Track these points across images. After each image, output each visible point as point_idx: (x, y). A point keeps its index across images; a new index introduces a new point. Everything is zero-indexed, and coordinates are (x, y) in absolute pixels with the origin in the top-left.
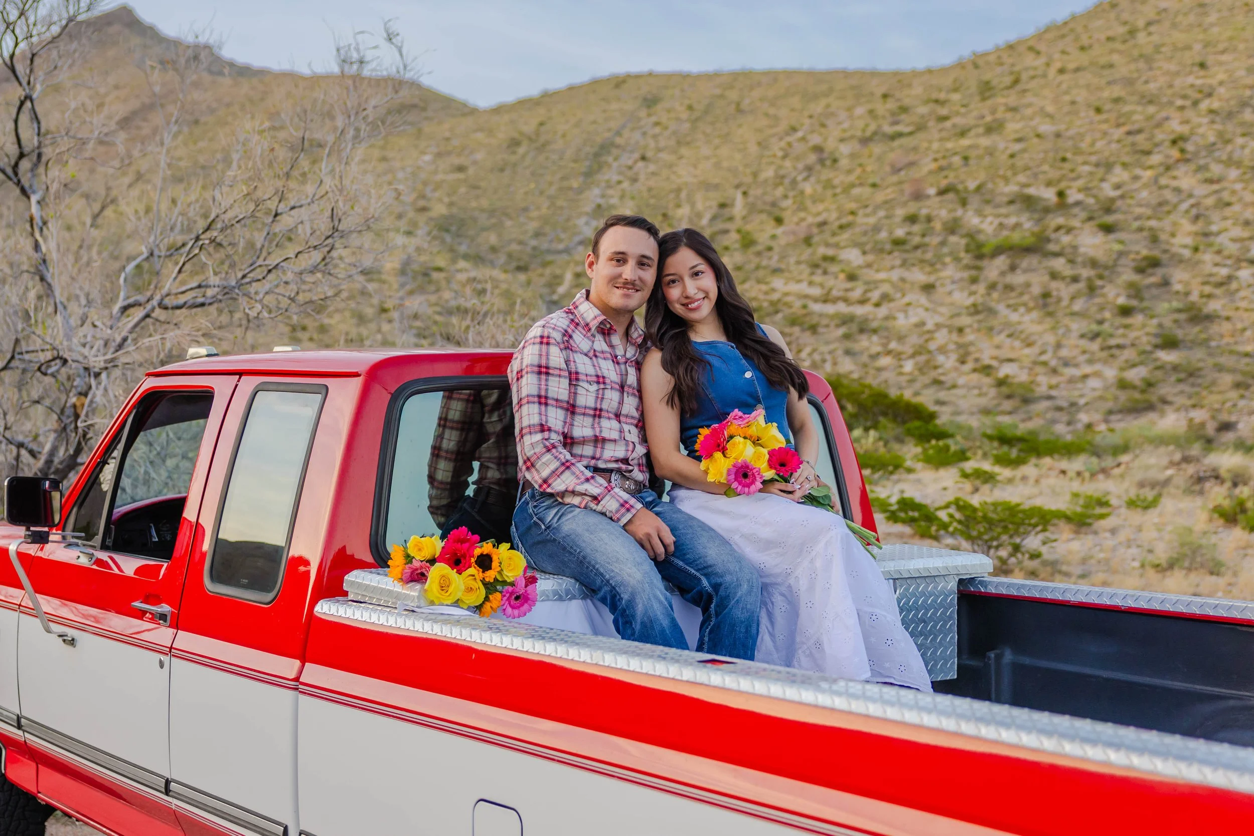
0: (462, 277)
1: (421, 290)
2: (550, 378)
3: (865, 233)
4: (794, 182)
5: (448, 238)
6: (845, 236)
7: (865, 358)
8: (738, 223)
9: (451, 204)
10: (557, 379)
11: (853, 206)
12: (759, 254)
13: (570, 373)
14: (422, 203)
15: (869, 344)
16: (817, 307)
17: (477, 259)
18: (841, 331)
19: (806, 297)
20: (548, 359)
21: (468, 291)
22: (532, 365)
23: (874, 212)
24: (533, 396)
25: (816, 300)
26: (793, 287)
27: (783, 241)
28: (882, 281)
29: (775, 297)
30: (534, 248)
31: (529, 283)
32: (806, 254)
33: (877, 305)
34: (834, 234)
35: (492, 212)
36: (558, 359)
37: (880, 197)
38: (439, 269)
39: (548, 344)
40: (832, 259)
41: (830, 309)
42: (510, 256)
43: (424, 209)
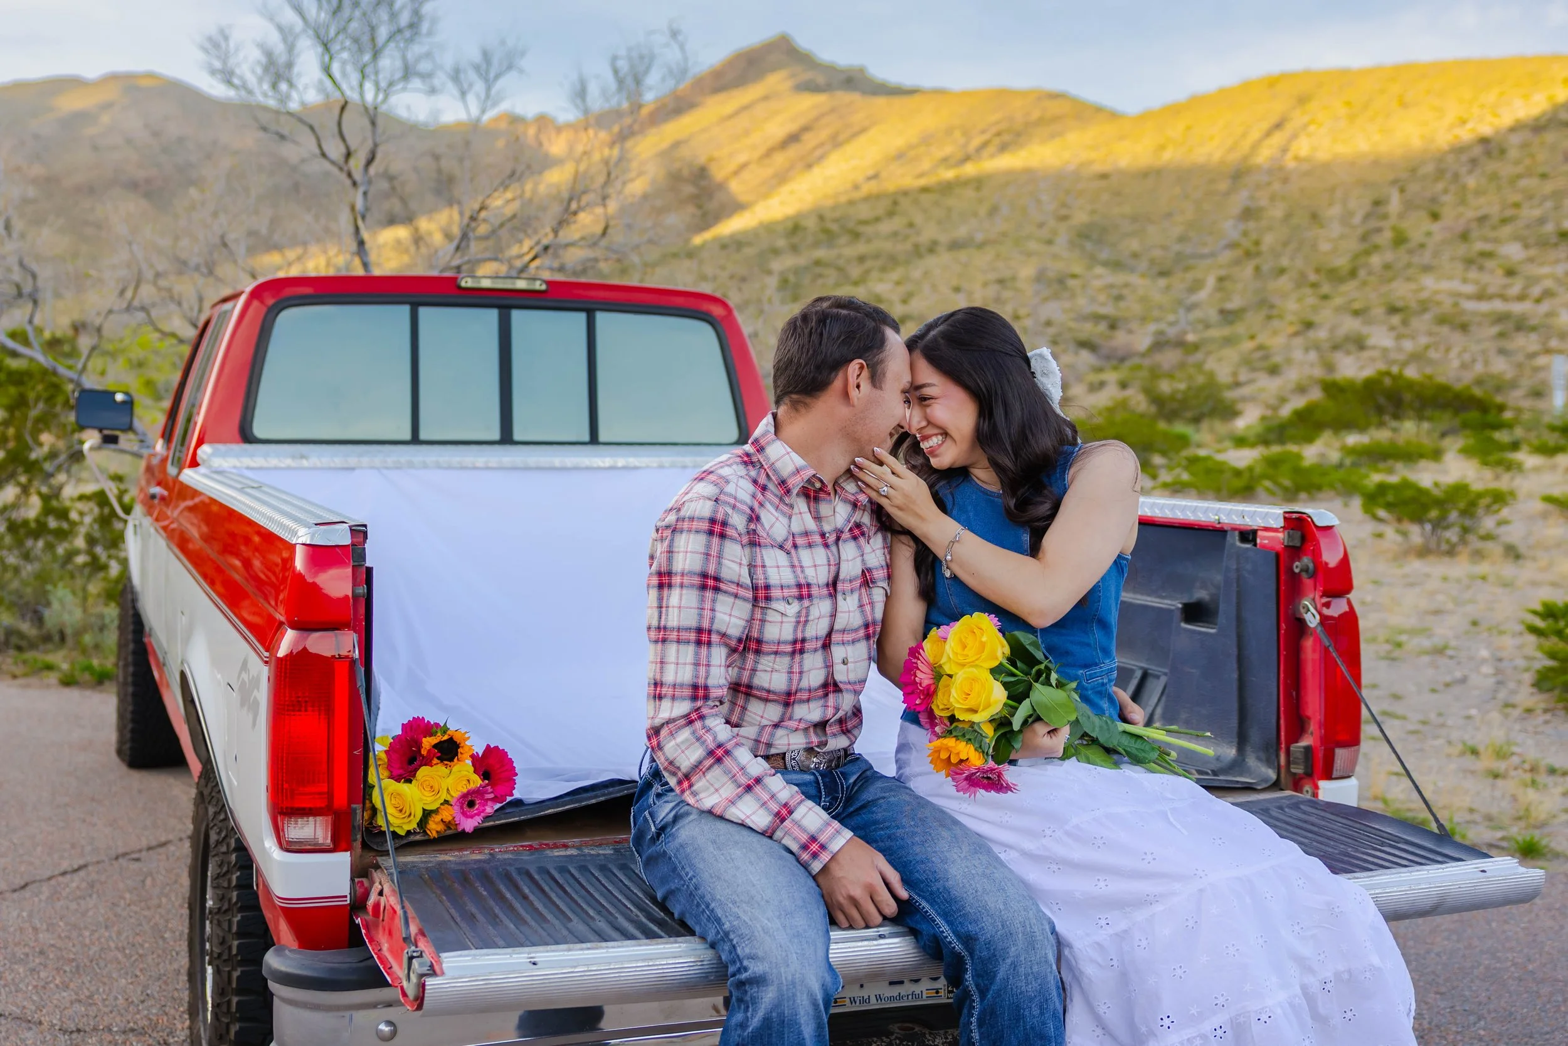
0: (1097, 283)
1: (1056, 296)
2: (721, 597)
3: (1528, 226)
4: (1456, 176)
5: (1089, 246)
6: (1507, 230)
7: (1520, 358)
8: (1393, 221)
9: (1093, 212)
10: (731, 600)
11: (1516, 198)
12: (1411, 252)
13: (755, 588)
14: (1064, 212)
15: (1527, 342)
16: (1470, 306)
17: (1116, 265)
18: (1495, 330)
19: (1459, 295)
20: (719, 563)
21: (1102, 298)
22: (691, 573)
23: (1540, 204)
24: (688, 629)
25: (1469, 297)
26: (1445, 285)
27: (1438, 237)
28: (1546, 276)
29: (1424, 295)
30: (1178, 254)
31: (1168, 288)
32: (1461, 250)
33: (1538, 301)
34: (1494, 228)
35: (1134, 219)
36: (736, 567)
37: (1549, 187)
38: (1074, 276)
39: (722, 536)
40: (1487, 255)
41: (1484, 307)
42: (1152, 262)
43: (1064, 218)
